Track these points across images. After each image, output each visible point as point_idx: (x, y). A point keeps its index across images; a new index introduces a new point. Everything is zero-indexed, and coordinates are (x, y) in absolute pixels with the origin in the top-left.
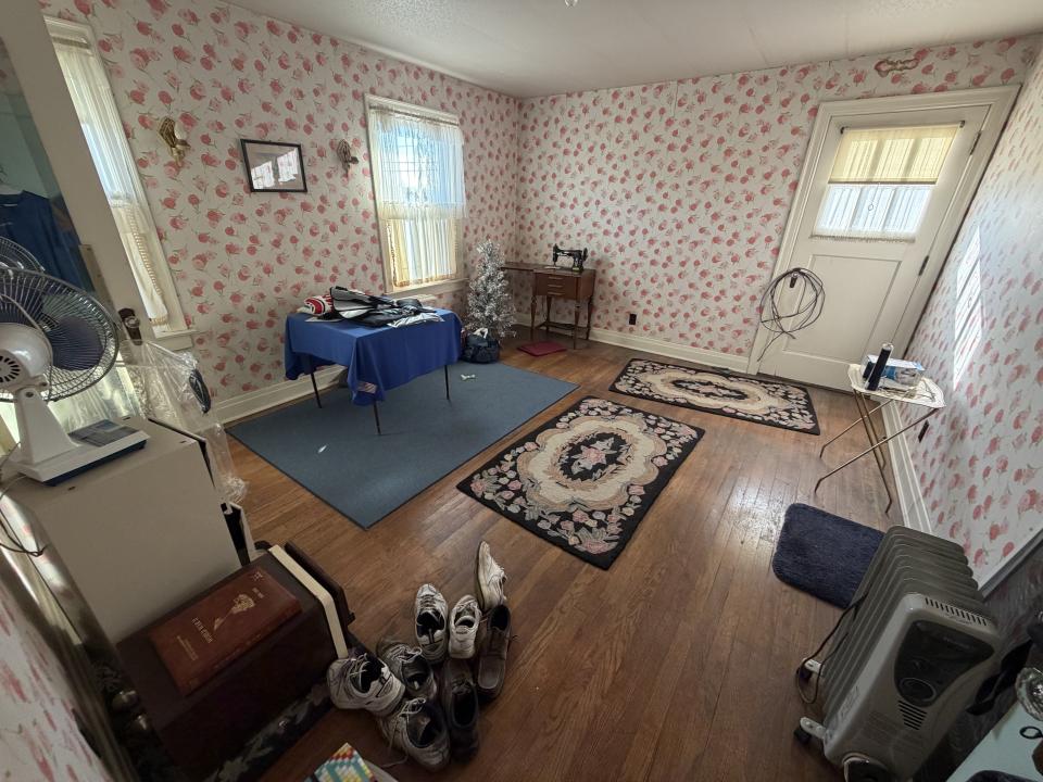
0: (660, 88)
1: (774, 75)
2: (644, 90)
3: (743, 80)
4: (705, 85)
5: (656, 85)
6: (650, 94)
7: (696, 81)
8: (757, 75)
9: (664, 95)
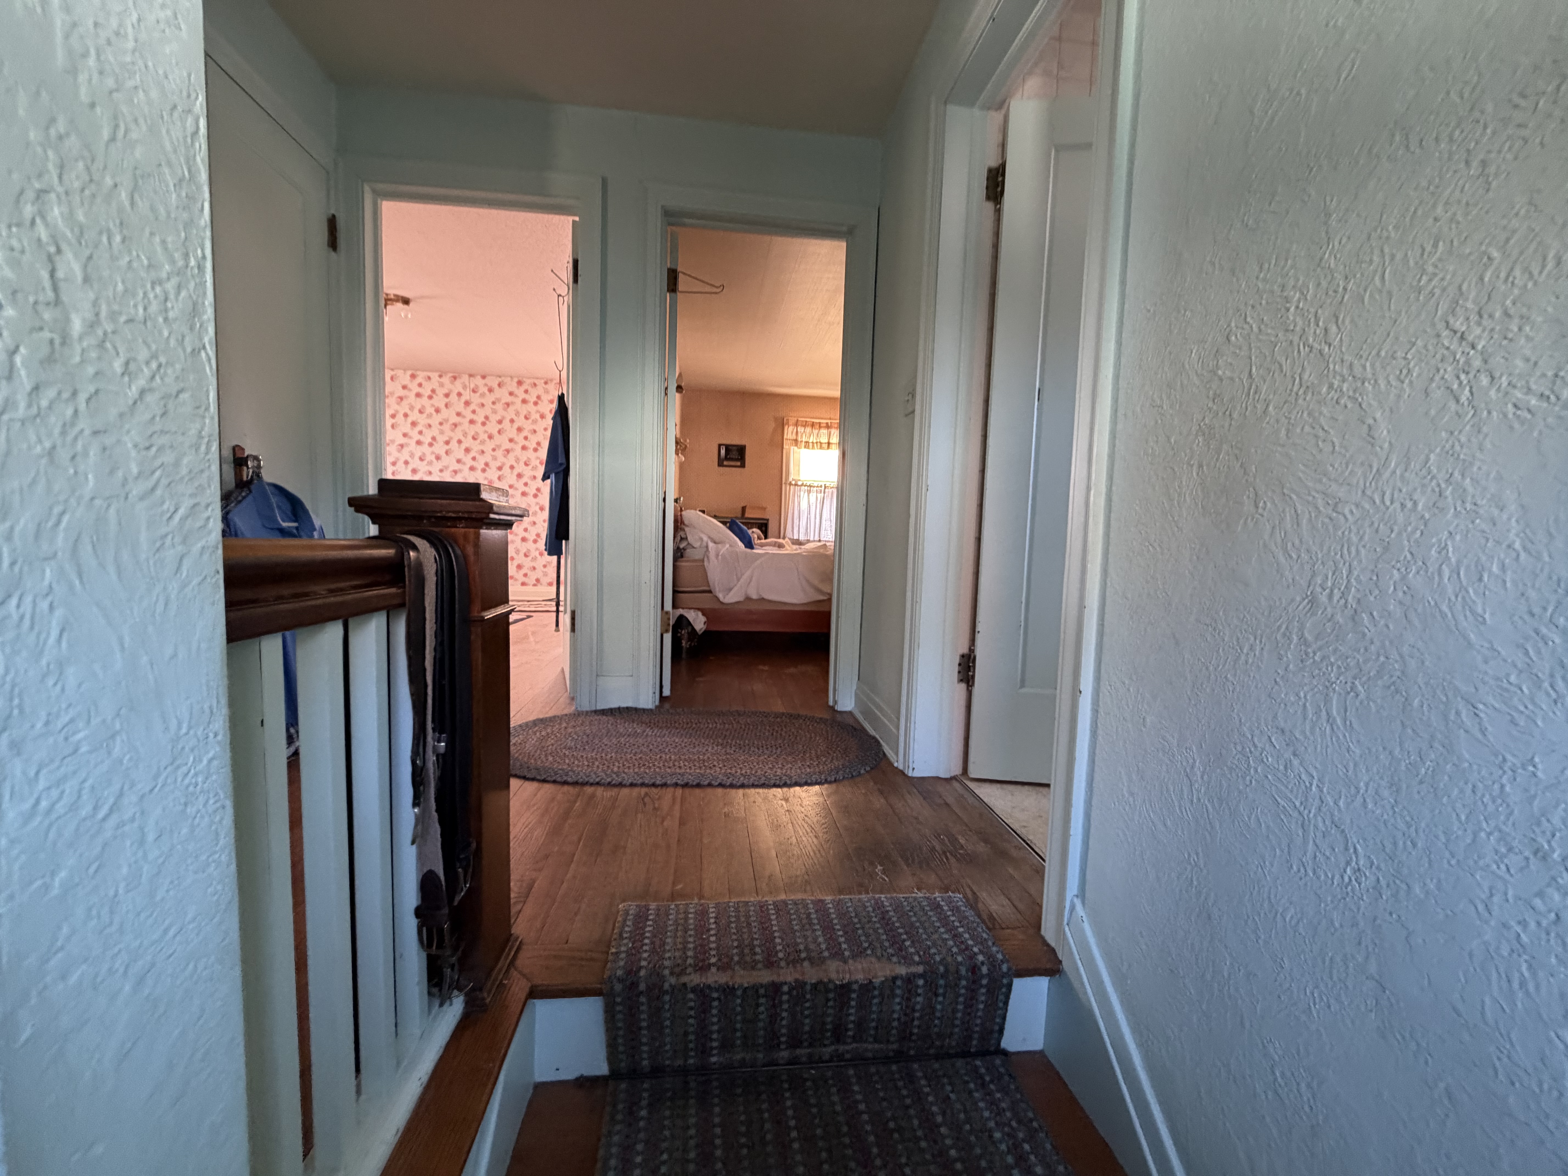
0: (455, 378)
1: (540, 383)
2: (440, 376)
3: (520, 383)
4: (493, 382)
5: (451, 375)
6: (446, 380)
7: (484, 377)
8: (528, 381)
9: (458, 383)
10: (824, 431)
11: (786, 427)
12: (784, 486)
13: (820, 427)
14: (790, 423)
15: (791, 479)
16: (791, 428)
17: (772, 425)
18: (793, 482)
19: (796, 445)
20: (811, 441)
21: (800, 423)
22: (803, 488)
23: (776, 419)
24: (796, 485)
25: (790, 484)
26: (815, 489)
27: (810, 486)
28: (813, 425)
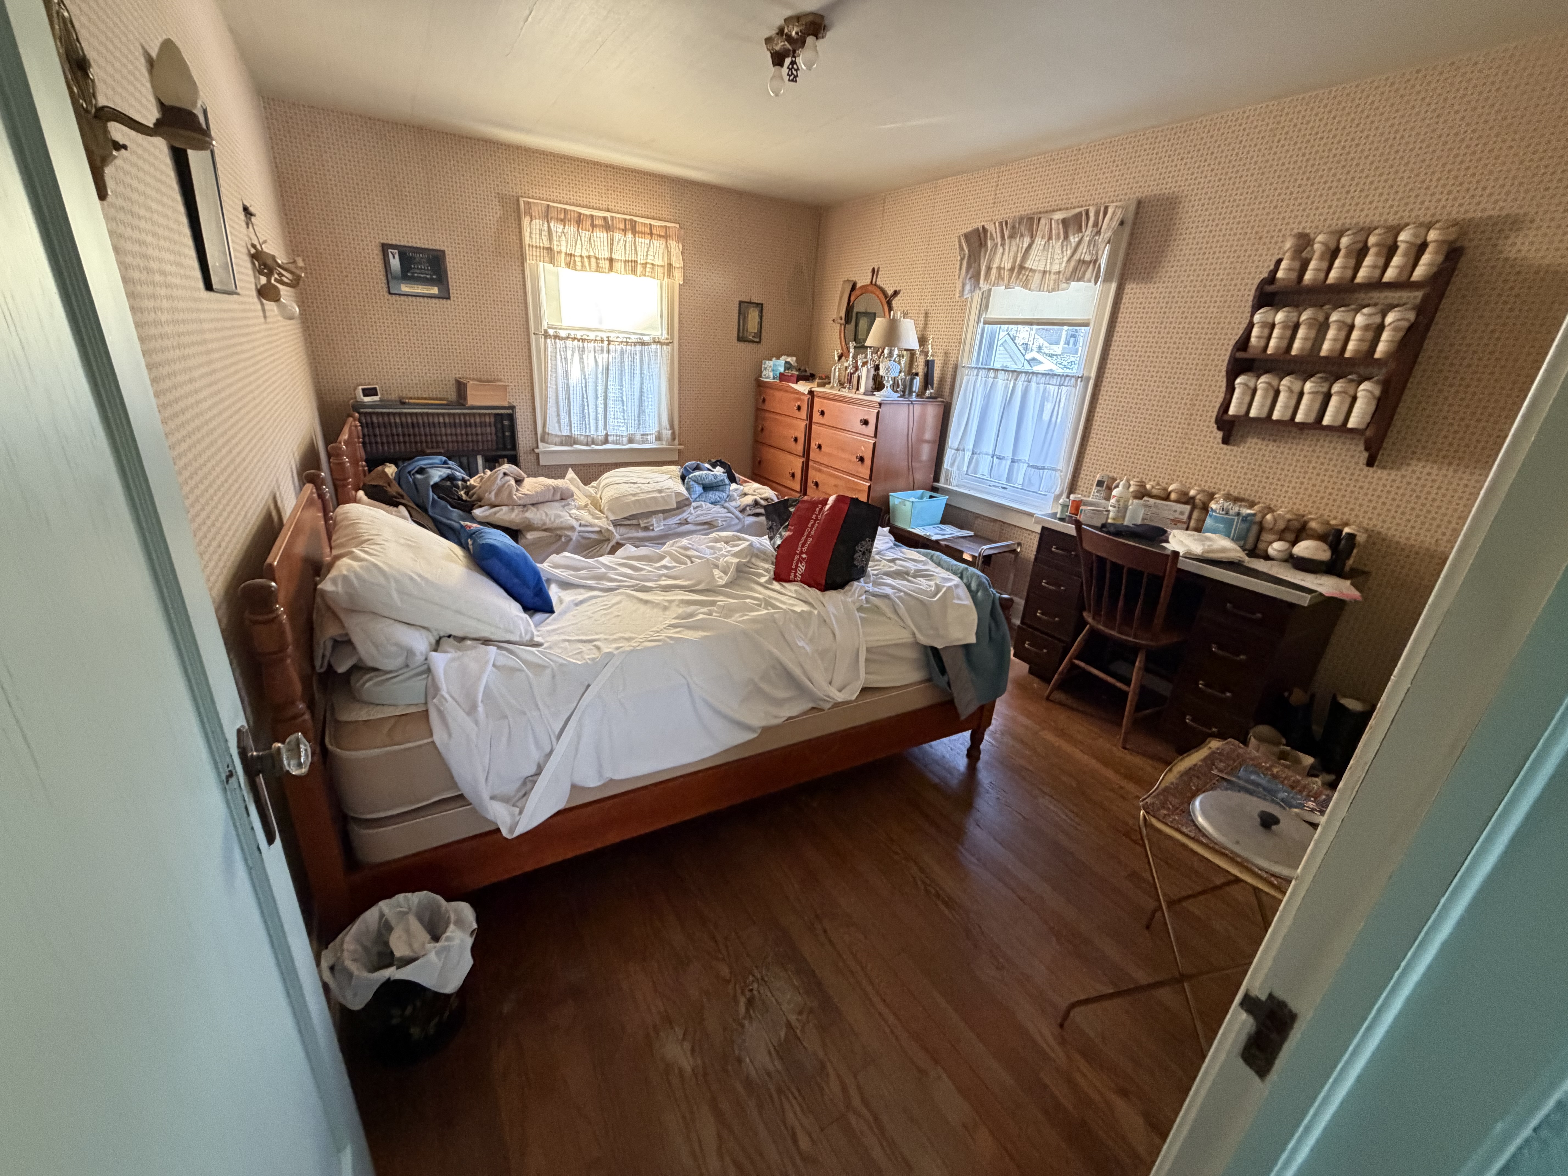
10: (601, 236)
11: (526, 221)
12: (533, 337)
13: (593, 226)
14: (535, 211)
15: (545, 326)
16: (537, 223)
17: (494, 212)
18: (551, 332)
19: (552, 262)
20: (578, 253)
21: (553, 214)
22: (569, 342)
23: (501, 198)
24: (556, 337)
25: (546, 335)
26: (592, 345)
27: (583, 340)
28: (579, 220)
